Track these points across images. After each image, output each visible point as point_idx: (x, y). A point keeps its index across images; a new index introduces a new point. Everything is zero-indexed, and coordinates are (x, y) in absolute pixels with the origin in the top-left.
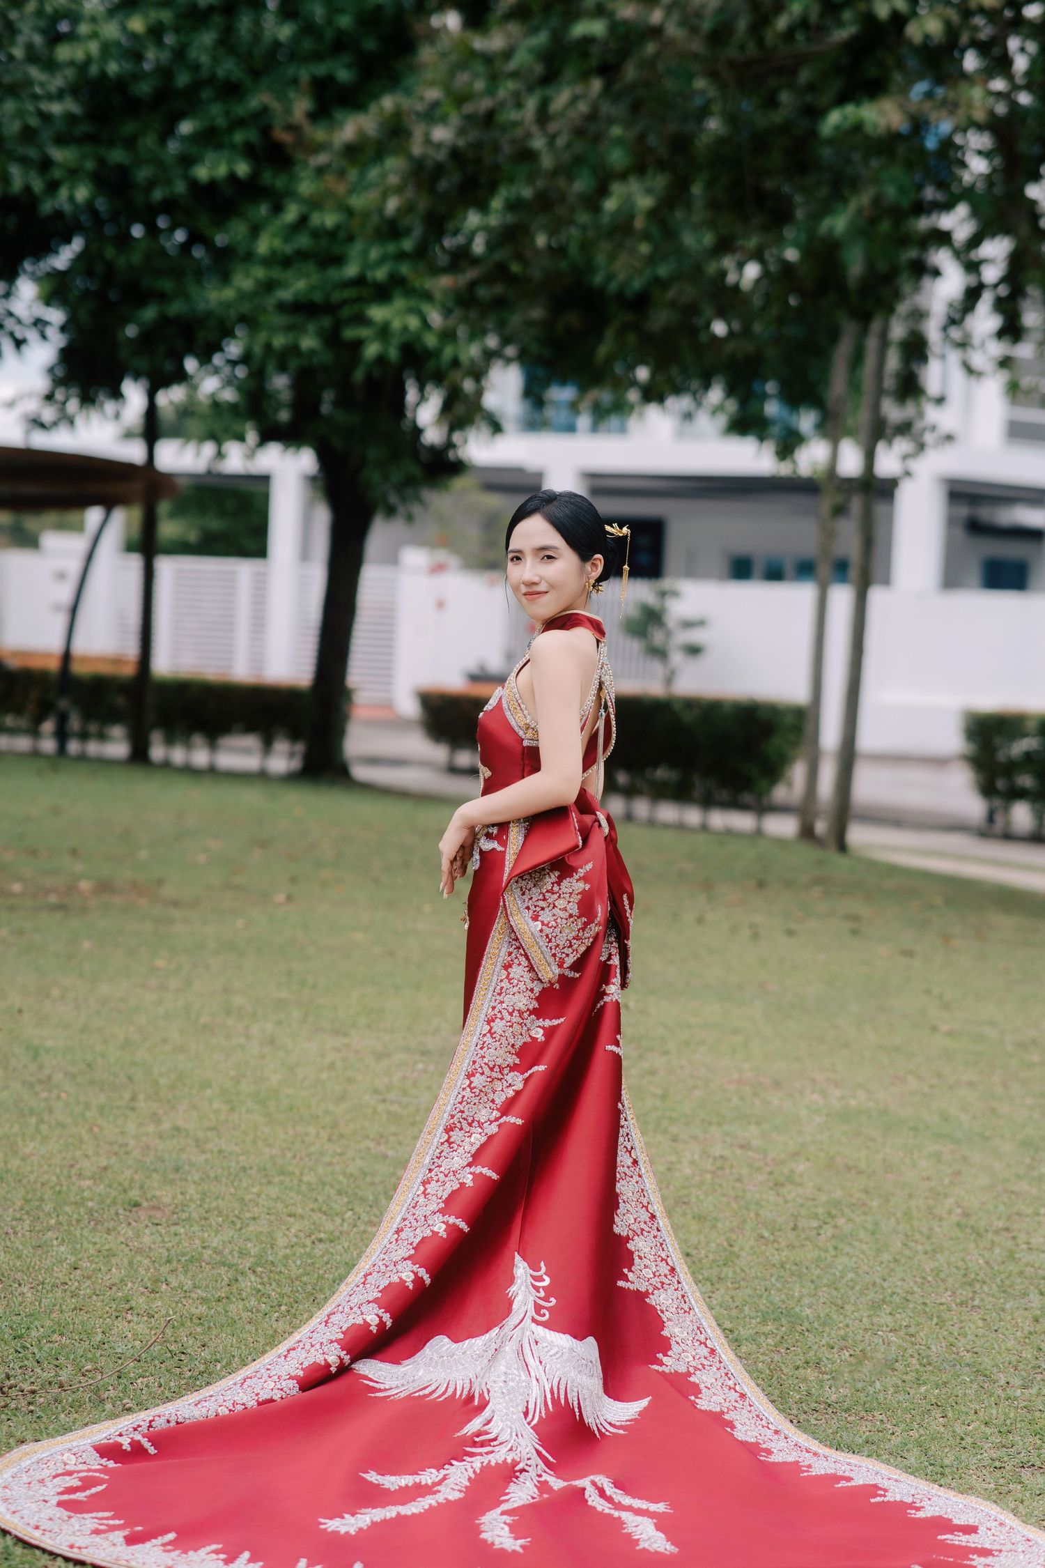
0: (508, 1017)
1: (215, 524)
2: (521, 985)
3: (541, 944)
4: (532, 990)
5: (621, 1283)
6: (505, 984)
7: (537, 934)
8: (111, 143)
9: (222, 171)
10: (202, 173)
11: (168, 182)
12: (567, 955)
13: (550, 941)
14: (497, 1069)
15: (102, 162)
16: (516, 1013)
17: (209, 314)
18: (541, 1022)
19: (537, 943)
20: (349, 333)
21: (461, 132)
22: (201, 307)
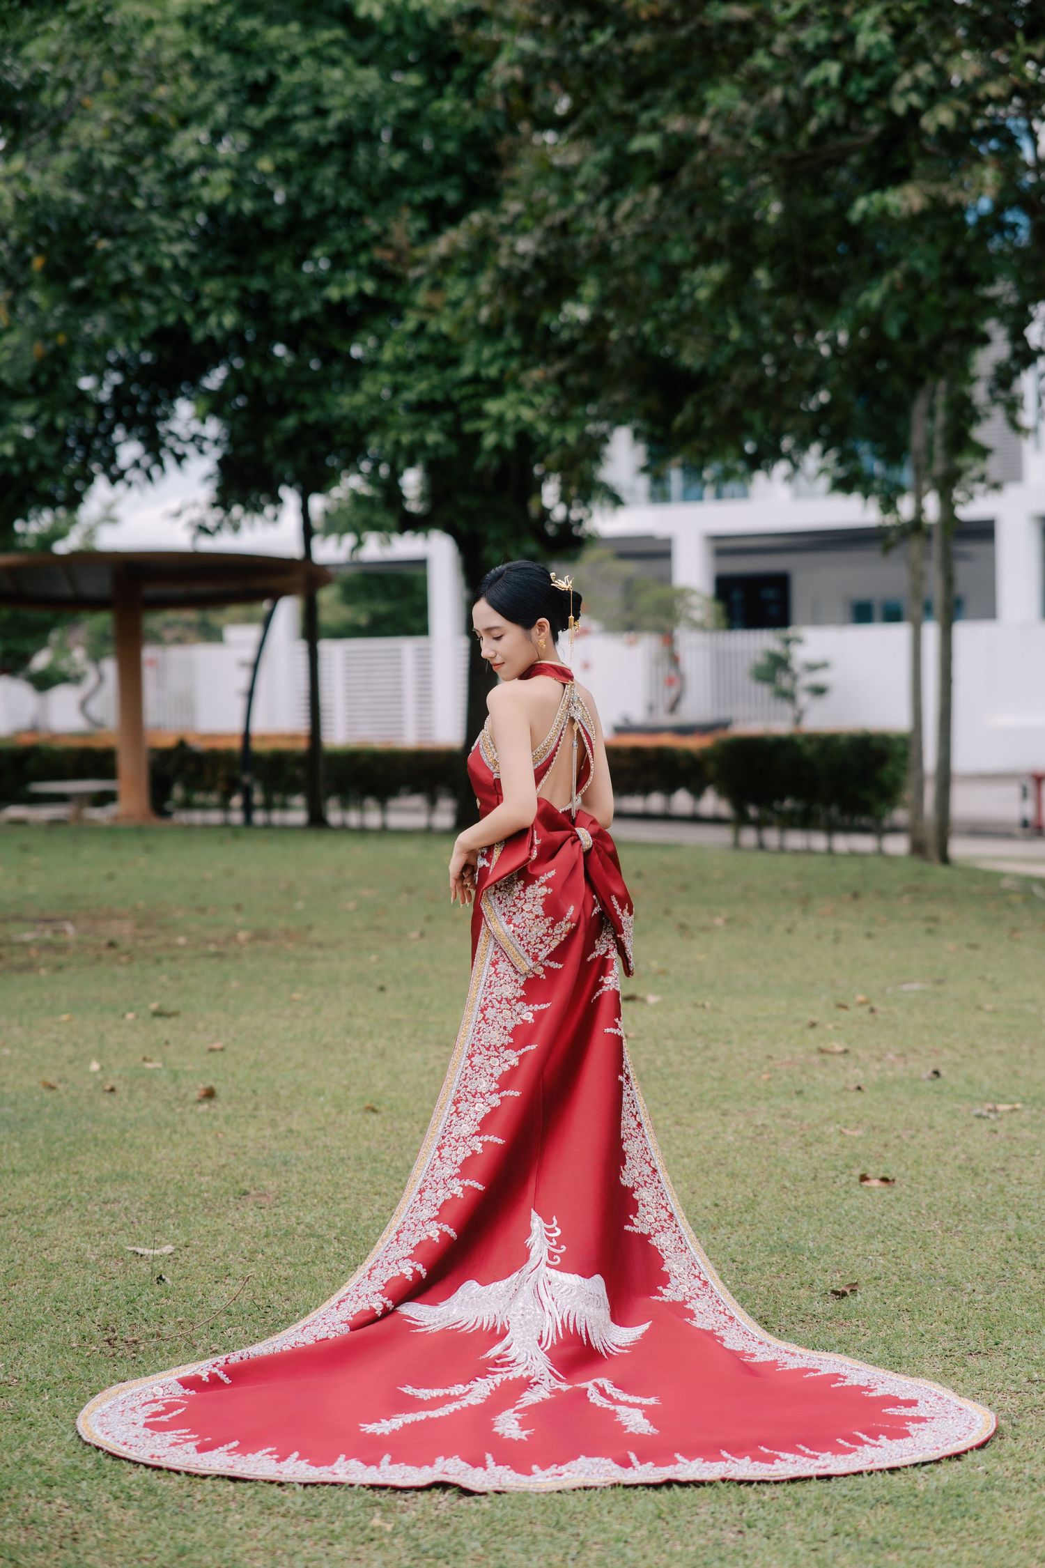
0: (497, 1005)
1: (382, 607)
2: (507, 978)
3: (515, 942)
4: (516, 981)
5: (627, 1228)
6: (494, 978)
7: (510, 934)
8: (251, 273)
9: (351, 290)
10: (333, 293)
11: (305, 304)
12: (541, 950)
13: (522, 940)
14: (492, 1048)
15: (244, 290)
16: (504, 1001)
17: (344, 418)
18: (531, 1007)
19: (512, 942)
20: (469, 427)
21: (543, 243)
22: (337, 413)
